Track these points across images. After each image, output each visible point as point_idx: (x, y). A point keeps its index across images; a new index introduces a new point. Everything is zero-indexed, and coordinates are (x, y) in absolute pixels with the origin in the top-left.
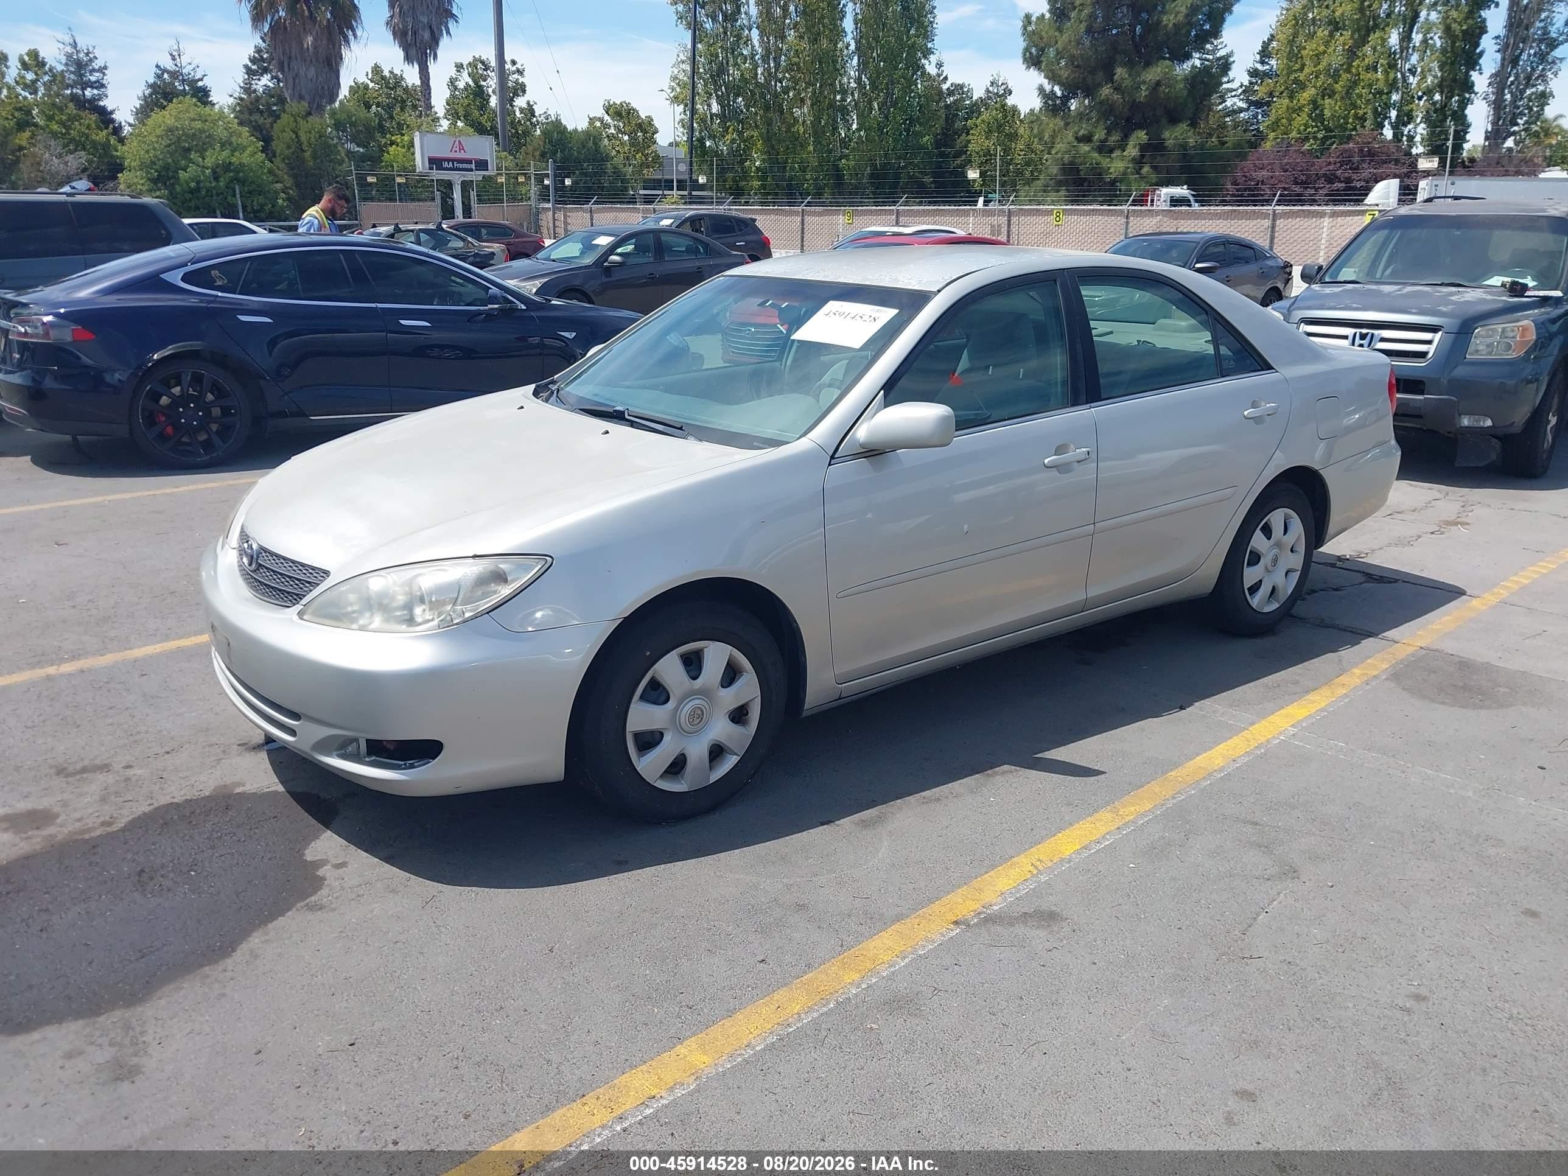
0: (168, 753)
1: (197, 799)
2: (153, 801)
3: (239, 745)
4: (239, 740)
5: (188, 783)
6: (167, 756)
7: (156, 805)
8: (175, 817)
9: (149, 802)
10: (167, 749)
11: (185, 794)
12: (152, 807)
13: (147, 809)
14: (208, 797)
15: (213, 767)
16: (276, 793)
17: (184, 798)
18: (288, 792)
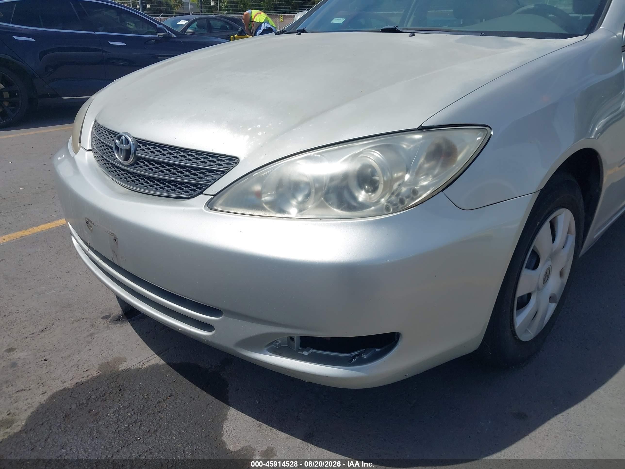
0: (42, 331)
1: (87, 382)
2: (46, 388)
3: (103, 318)
4: (101, 313)
5: (73, 364)
6: (42, 334)
7: (49, 394)
8: (74, 406)
9: (41, 390)
10: (41, 328)
11: (74, 377)
12: (46, 396)
13: (43, 399)
14: (97, 377)
15: (89, 343)
16: (156, 366)
17: (74, 382)
18: (168, 364)
